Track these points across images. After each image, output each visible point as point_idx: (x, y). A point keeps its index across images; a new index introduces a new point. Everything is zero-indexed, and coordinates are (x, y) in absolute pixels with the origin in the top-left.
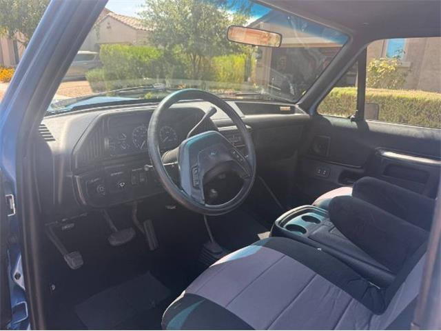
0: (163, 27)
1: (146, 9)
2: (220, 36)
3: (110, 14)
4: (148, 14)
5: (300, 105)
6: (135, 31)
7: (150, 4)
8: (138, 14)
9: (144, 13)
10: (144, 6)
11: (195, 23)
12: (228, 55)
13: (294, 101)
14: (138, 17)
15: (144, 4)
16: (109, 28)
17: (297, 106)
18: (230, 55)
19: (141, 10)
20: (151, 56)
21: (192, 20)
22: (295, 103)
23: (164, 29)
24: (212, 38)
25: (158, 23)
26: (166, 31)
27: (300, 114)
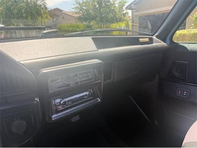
0: (84, 13)
1: (76, 6)
2: (112, 13)
3: (63, 12)
4: (77, 8)
5: (157, 37)
6: (74, 18)
7: (77, 3)
8: (73, 8)
9: (75, 8)
10: (75, 5)
11: (100, 9)
12: (117, 23)
13: (152, 34)
14: (73, 10)
15: (75, 3)
16: (63, 18)
17: (154, 37)
18: (118, 23)
19: (74, 6)
20: (81, 28)
21: (98, 8)
22: (153, 35)
23: (85, 14)
24: (108, 15)
25: (82, 11)
26: (86, 15)
27: (158, 43)
